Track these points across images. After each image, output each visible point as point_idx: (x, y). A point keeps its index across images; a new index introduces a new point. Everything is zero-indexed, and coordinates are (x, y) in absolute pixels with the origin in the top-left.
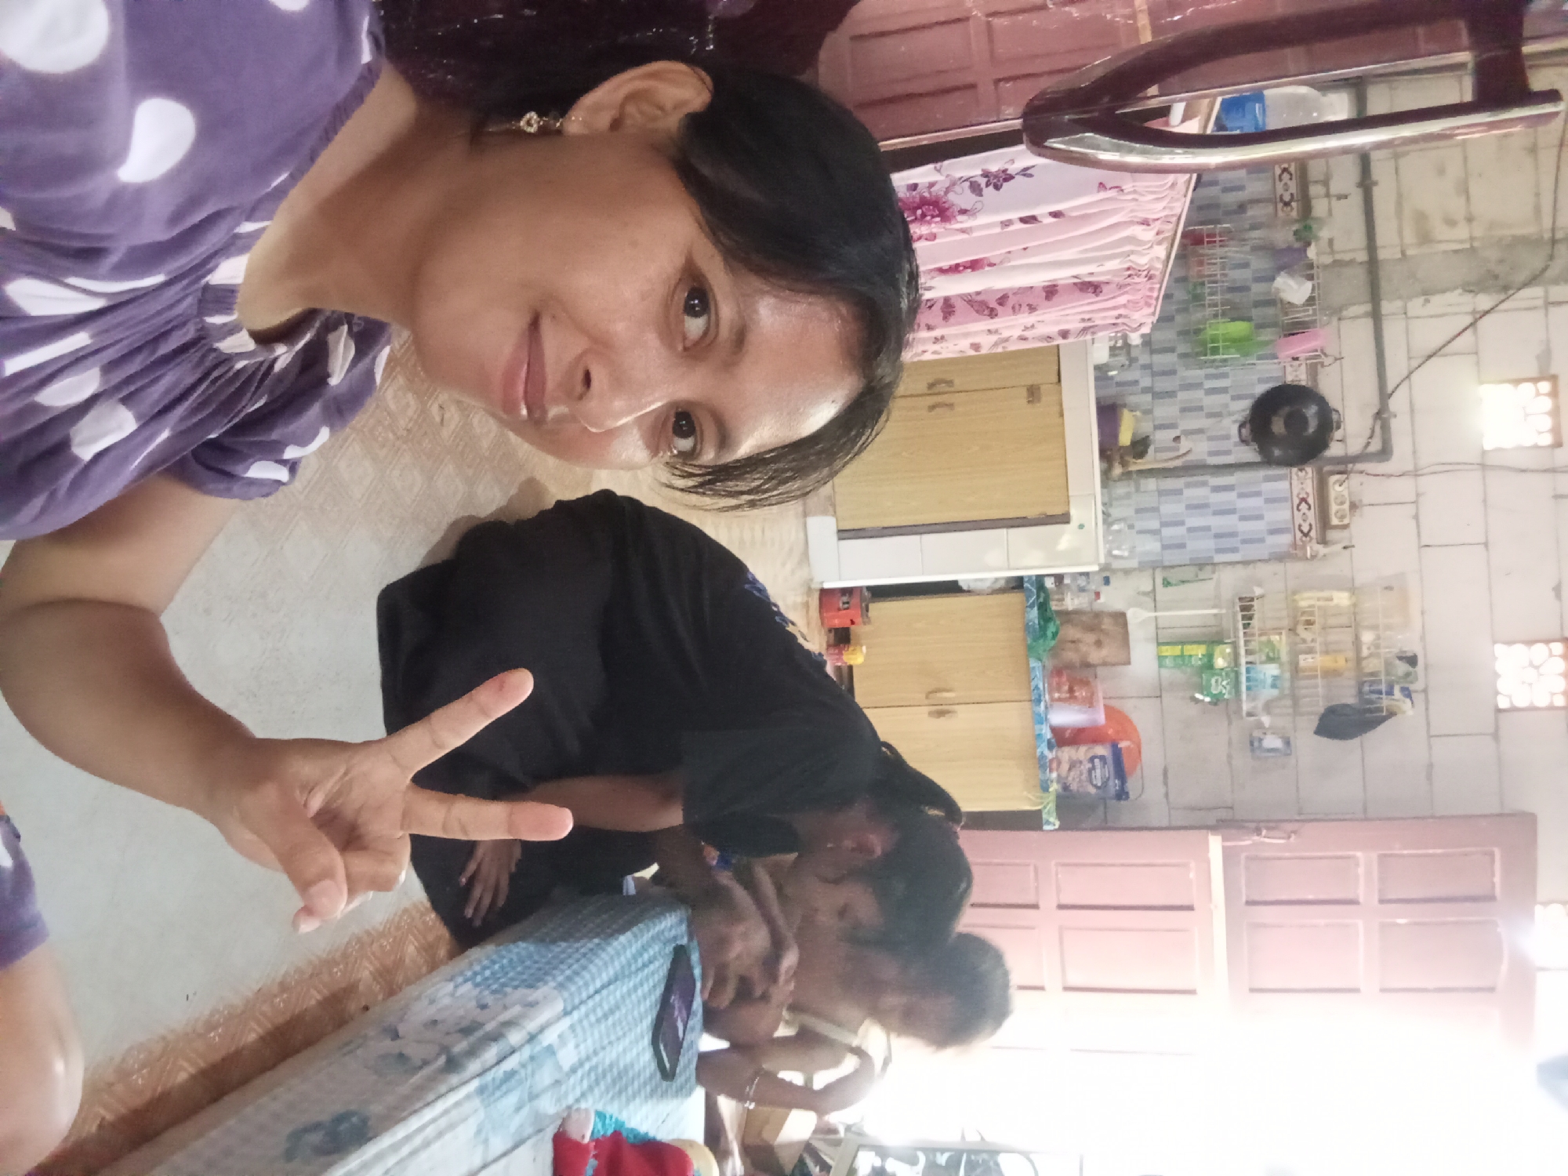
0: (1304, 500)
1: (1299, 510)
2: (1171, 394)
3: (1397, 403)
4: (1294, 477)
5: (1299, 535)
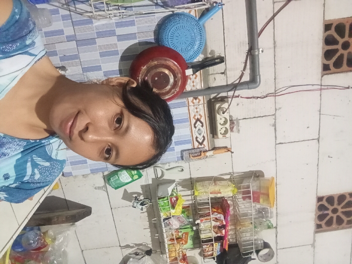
0: (198, 120)
1: (195, 127)
2: (91, 41)
3: (264, 41)
4: (191, 104)
5: (196, 144)
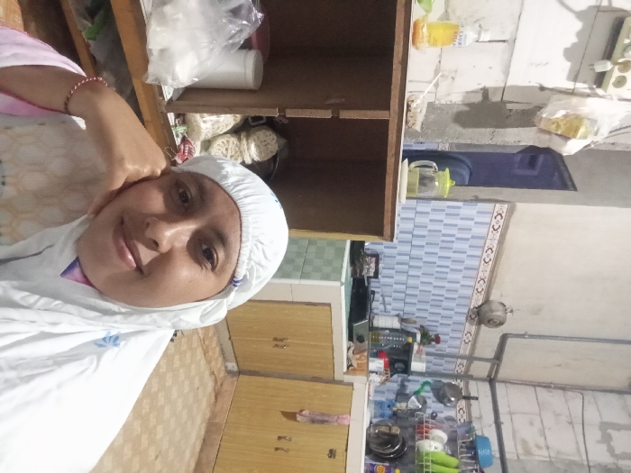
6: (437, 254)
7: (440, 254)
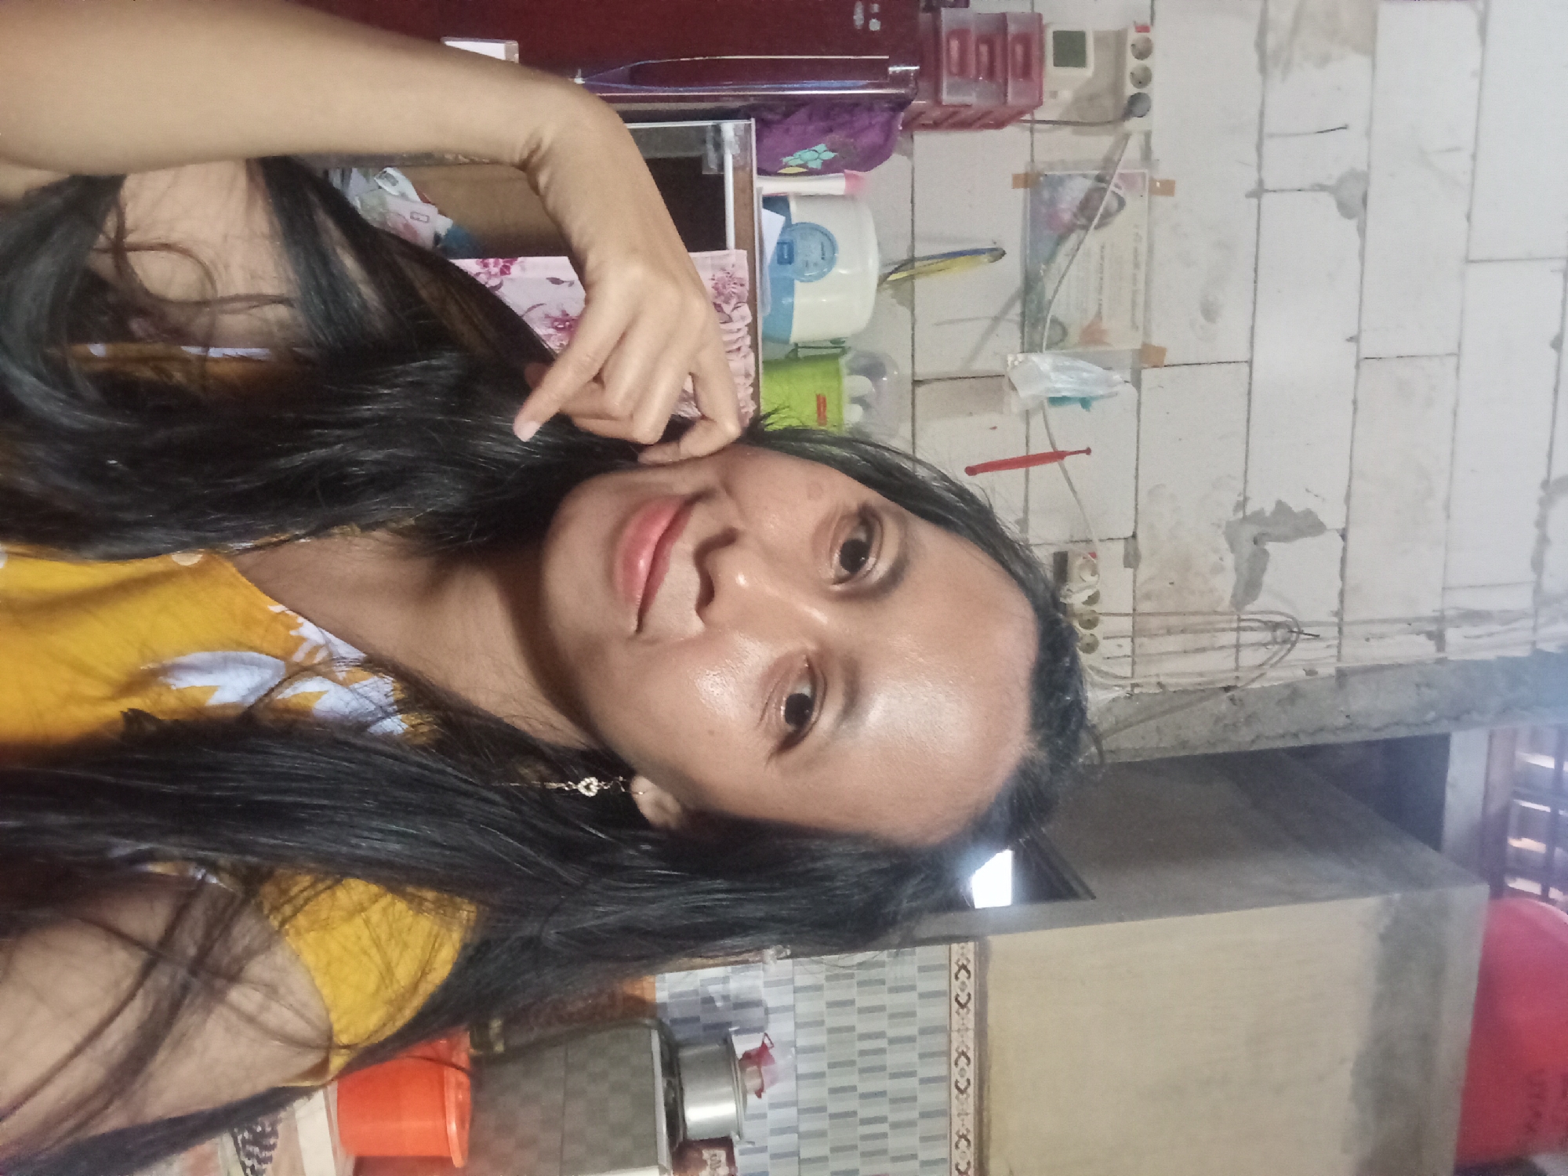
6: (854, 1088)
7: (863, 1088)
